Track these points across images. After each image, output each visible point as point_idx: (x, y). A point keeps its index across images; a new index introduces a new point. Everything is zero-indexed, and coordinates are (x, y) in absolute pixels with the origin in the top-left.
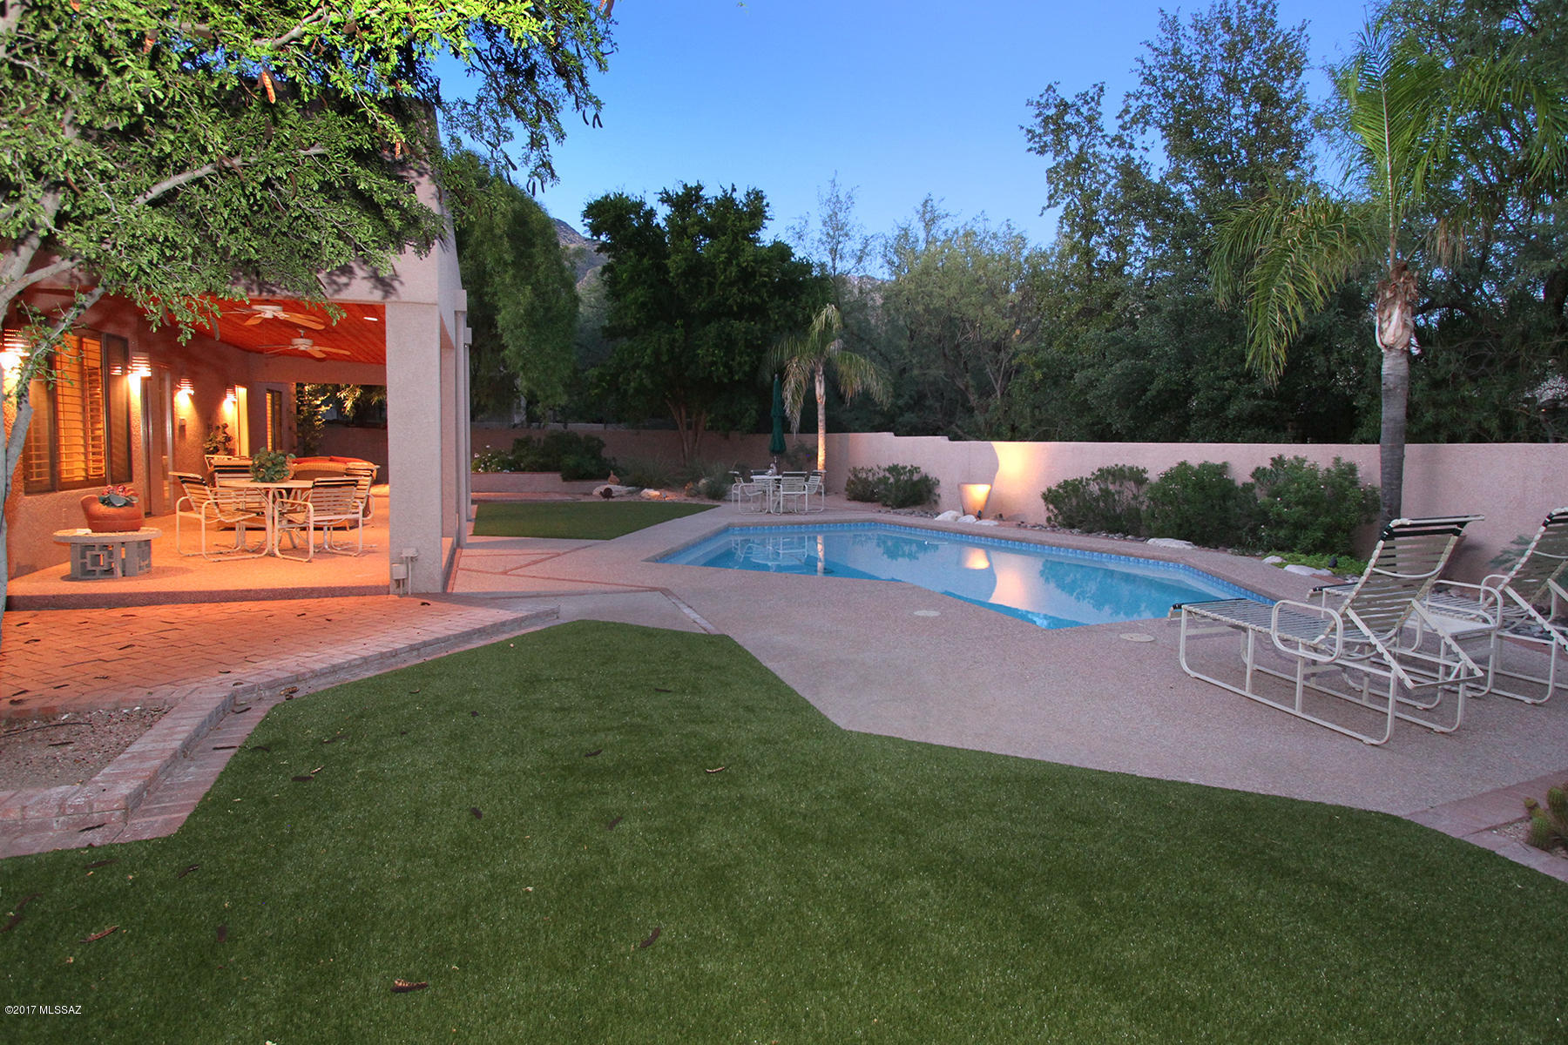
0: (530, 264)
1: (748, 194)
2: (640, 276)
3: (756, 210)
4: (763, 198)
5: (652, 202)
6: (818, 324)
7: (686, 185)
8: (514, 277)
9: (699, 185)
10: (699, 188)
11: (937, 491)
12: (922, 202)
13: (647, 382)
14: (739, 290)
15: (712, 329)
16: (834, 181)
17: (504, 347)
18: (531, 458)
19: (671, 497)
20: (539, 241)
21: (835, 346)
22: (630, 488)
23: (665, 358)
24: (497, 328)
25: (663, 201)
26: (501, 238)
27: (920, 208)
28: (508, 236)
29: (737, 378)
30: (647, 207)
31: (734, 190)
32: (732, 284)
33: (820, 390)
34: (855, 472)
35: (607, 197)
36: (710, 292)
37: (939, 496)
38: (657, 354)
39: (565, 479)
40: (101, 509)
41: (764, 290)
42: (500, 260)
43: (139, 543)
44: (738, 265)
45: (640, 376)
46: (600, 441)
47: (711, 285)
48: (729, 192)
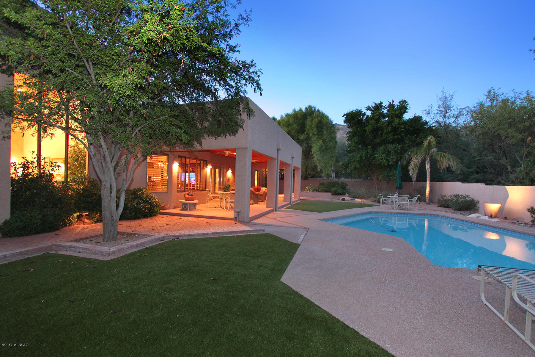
0: (322, 134)
1: (400, 102)
2: (356, 134)
3: (403, 107)
4: (406, 102)
5: (364, 111)
6: (426, 143)
7: (376, 103)
8: (317, 138)
9: (381, 102)
10: (381, 103)
11: (478, 206)
12: (488, 91)
13: (357, 166)
14: (392, 134)
15: (381, 148)
16: (443, 91)
17: (313, 158)
18: (322, 188)
19: (364, 201)
20: (325, 127)
21: (434, 150)
22: (352, 198)
23: (364, 158)
24: (312, 152)
25: (367, 110)
26: (314, 127)
27: (487, 94)
28: (316, 127)
29: (390, 163)
30: (363, 112)
31: (393, 102)
32: (389, 133)
33: (428, 166)
34: (442, 197)
35: (353, 111)
36: (382, 136)
37: (479, 207)
38: (361, 157)
39: (332, 195)
40: (187, 196)
41: (403, 133)
42: (314, 134)
43: (193, 204)
44: (392, 126)
45: (355, 164)
46: (346, 184)
47: (382, 134)
48: (392, 103)
